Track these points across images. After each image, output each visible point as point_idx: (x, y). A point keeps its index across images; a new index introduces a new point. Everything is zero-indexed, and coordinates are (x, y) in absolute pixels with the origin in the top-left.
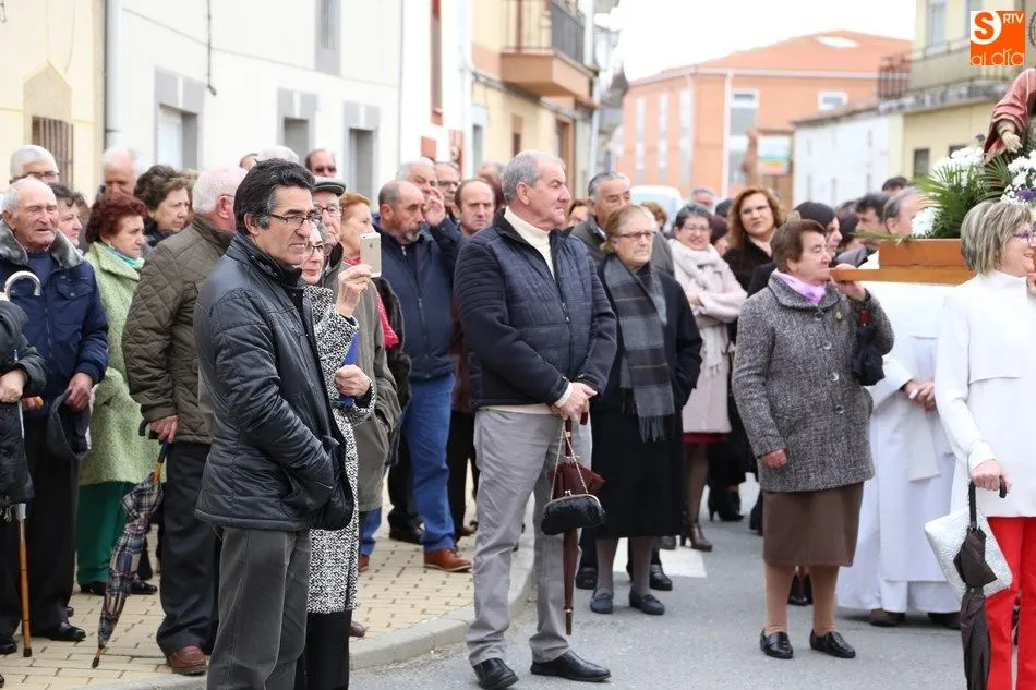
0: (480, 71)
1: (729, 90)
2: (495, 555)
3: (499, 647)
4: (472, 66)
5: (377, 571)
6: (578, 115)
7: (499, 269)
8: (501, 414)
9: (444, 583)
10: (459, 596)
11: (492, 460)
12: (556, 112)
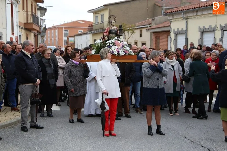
0: (20, 26)
1: (64, 30)
2: (25, 109)
3: (26, 124)
4: (19, 25)
5: (3, 112)
6: (38, 34)
7: (24, 60)
8: (25, 85)
9: (15, 113)
10: (17, 115)
11: (24, 93)
12: (34, 33)
